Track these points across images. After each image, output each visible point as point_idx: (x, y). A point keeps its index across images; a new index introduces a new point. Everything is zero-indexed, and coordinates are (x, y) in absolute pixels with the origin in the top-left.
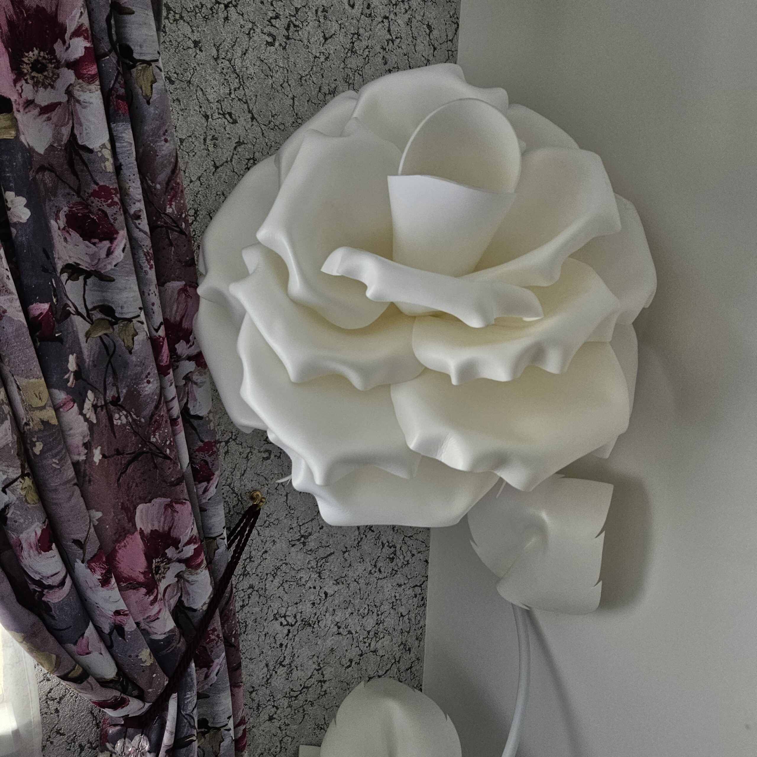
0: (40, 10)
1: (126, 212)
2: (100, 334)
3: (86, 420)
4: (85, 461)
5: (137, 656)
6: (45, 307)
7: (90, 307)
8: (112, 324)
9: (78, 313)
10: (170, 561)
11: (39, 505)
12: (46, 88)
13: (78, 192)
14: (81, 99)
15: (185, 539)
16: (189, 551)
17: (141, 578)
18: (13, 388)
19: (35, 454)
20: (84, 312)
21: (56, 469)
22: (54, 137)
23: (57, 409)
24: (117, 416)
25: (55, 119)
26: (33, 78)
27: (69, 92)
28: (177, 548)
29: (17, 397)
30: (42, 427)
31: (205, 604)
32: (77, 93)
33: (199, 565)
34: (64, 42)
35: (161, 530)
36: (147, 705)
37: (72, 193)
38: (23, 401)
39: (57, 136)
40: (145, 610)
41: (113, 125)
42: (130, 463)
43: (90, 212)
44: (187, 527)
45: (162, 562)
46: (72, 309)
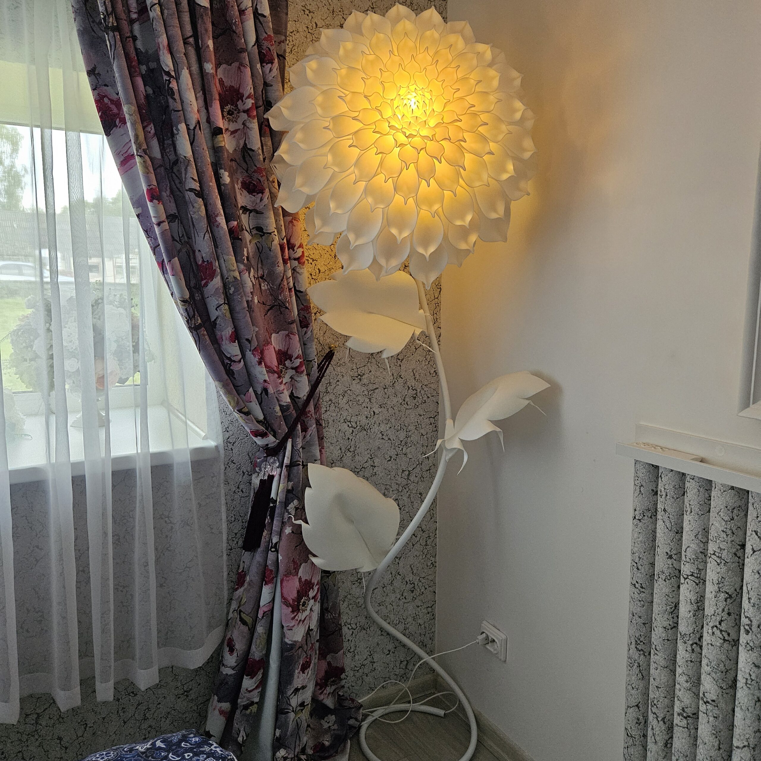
0: (231, 87)
1: (268, 180)
2: (256, 241)
3: (251, 281)
4: (251, 301)
5: (274, 409)
6: (236, 223)
7: (251, 228)
8: (261, 236)
9: (247, 230)
10: (287, 368)
11: (231, 320)
12: (233, 122)
13: (247, 171)
14: (250, 127)
15: (295, 356)
16: (297, 362)
17: (275, 369)
18: (222, 261)
19: (230, 294)
20: (248, 230)
21: (239, 301)
22: (236, 145)
23: (240, 273)
24: (263, 285)
25: (237, 137)
26: (228, 118)
27: (244, 124)
28: (291, 361)
29: (223, 265)
30: (234, 280)
31: (305, 395)
32: (247, 124)
33: (303, 372)
34: (242, 101)
35: (283, 350)
36: (277, 441)
37: (244, 171)
38: (226, 267)
39: (238, 146)
40: (277, 386)
41: (263, 138)
42: (269, 310)
43: (253, 180)
44: (296, 348)
45: (283, 368)
46: (244, 228)
